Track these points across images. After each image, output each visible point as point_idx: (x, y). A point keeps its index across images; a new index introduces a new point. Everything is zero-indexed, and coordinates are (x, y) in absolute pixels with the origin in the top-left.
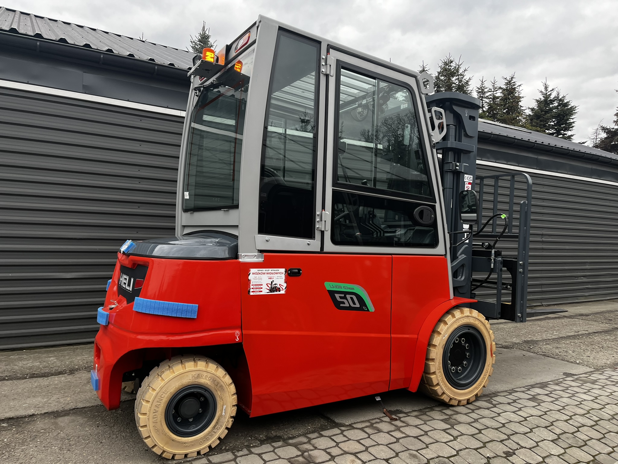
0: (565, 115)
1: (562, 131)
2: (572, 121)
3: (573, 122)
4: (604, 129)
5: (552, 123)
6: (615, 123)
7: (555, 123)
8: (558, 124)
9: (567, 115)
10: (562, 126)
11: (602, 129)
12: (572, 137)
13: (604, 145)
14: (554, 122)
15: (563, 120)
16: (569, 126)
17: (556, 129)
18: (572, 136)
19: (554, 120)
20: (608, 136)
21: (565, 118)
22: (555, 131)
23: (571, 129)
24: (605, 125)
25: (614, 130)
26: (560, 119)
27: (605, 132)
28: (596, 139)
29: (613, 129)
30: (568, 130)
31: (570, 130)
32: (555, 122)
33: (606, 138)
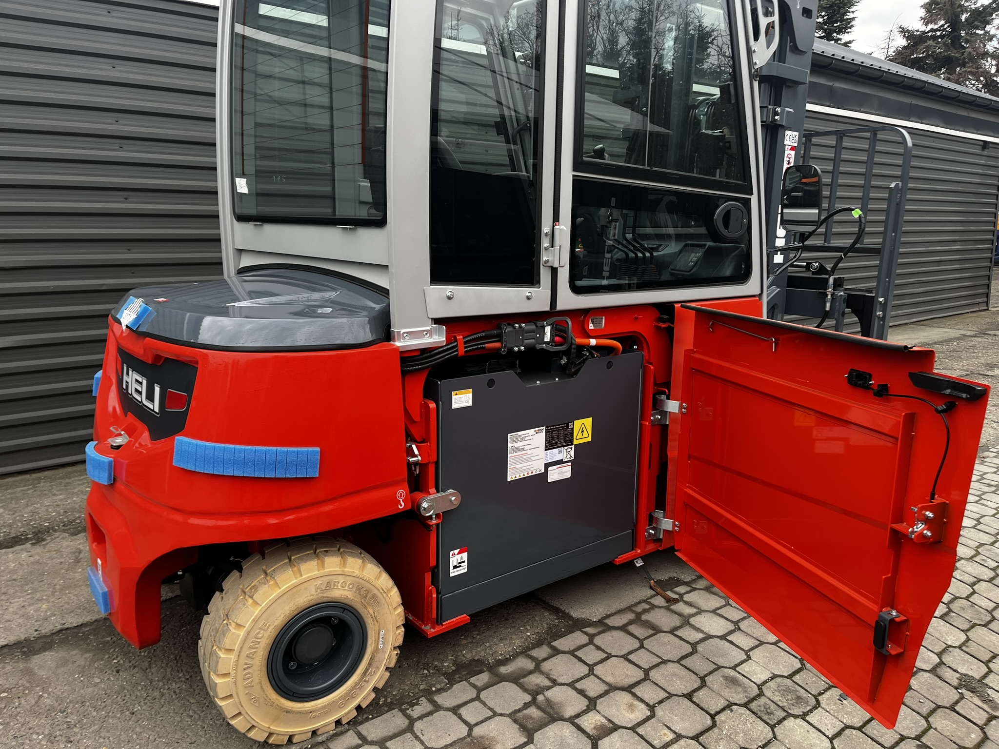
0: (841, 5)
1: (835, 34)
2: (851, 16)
3: (853, 19)
4: (903, 31)
5: (820, 20)
6: (923, 21)
7: (824, 20)
8: (830, 21)
9: (845, 4)
10: (835, 25)
11: (901, 32)
12: (849, 45)
13: (901, 57)
14: (823, 17)
15: (838, 14)
16: (846, 26)
17: (825, 31)
18: (850, 42)
19: (823, 14)
20: (909, 44)
21: (841, 11)
22: (824, 34)
23: (849, 30)
24: (905, 26)
25: (919, 33)
26: (834, 12)
27: (904, 36)
28: (888, 48)
29: (918, 31)
30: (845, 32)
31: (848, 33)
32: (826, 18)
33: (905, 48)
